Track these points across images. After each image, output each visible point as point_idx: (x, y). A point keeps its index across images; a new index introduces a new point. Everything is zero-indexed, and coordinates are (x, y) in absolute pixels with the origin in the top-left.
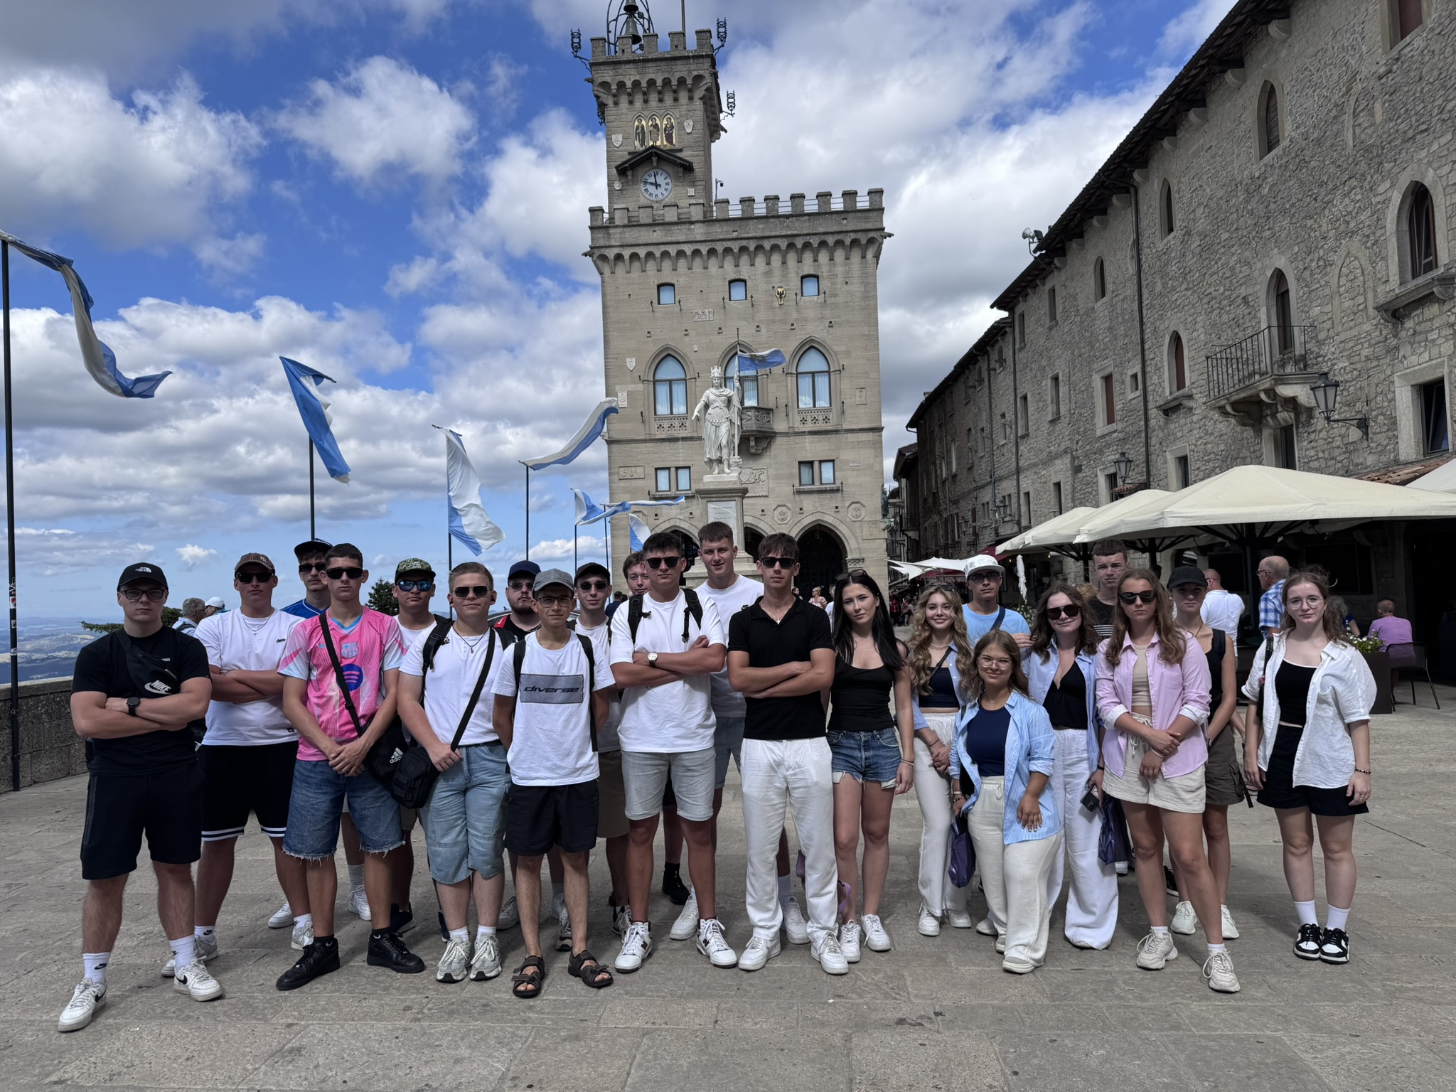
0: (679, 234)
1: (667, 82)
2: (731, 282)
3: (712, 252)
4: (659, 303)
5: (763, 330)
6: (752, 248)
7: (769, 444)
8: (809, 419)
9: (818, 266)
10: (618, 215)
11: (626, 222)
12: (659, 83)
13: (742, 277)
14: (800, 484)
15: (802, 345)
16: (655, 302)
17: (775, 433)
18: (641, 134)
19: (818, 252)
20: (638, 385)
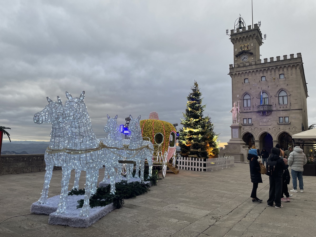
0: (249, 68)
1: (247, 36)
2: (261, 77)
3: (257, 71)
4: (245, 83)
5: (270, 87)
6: (267, 69)
7: (271, 113)
8: (282, 107)
9: (284, 72)
10: (235, 65)
11: (237, 67)
12: (245, 37)
13: (264, 76)
14: (279, 122)
15: (280, 90)
16: (244, 83)
17: (273, 111)
18: (241, 48)
19: (284, 69)
20: (240, 101)
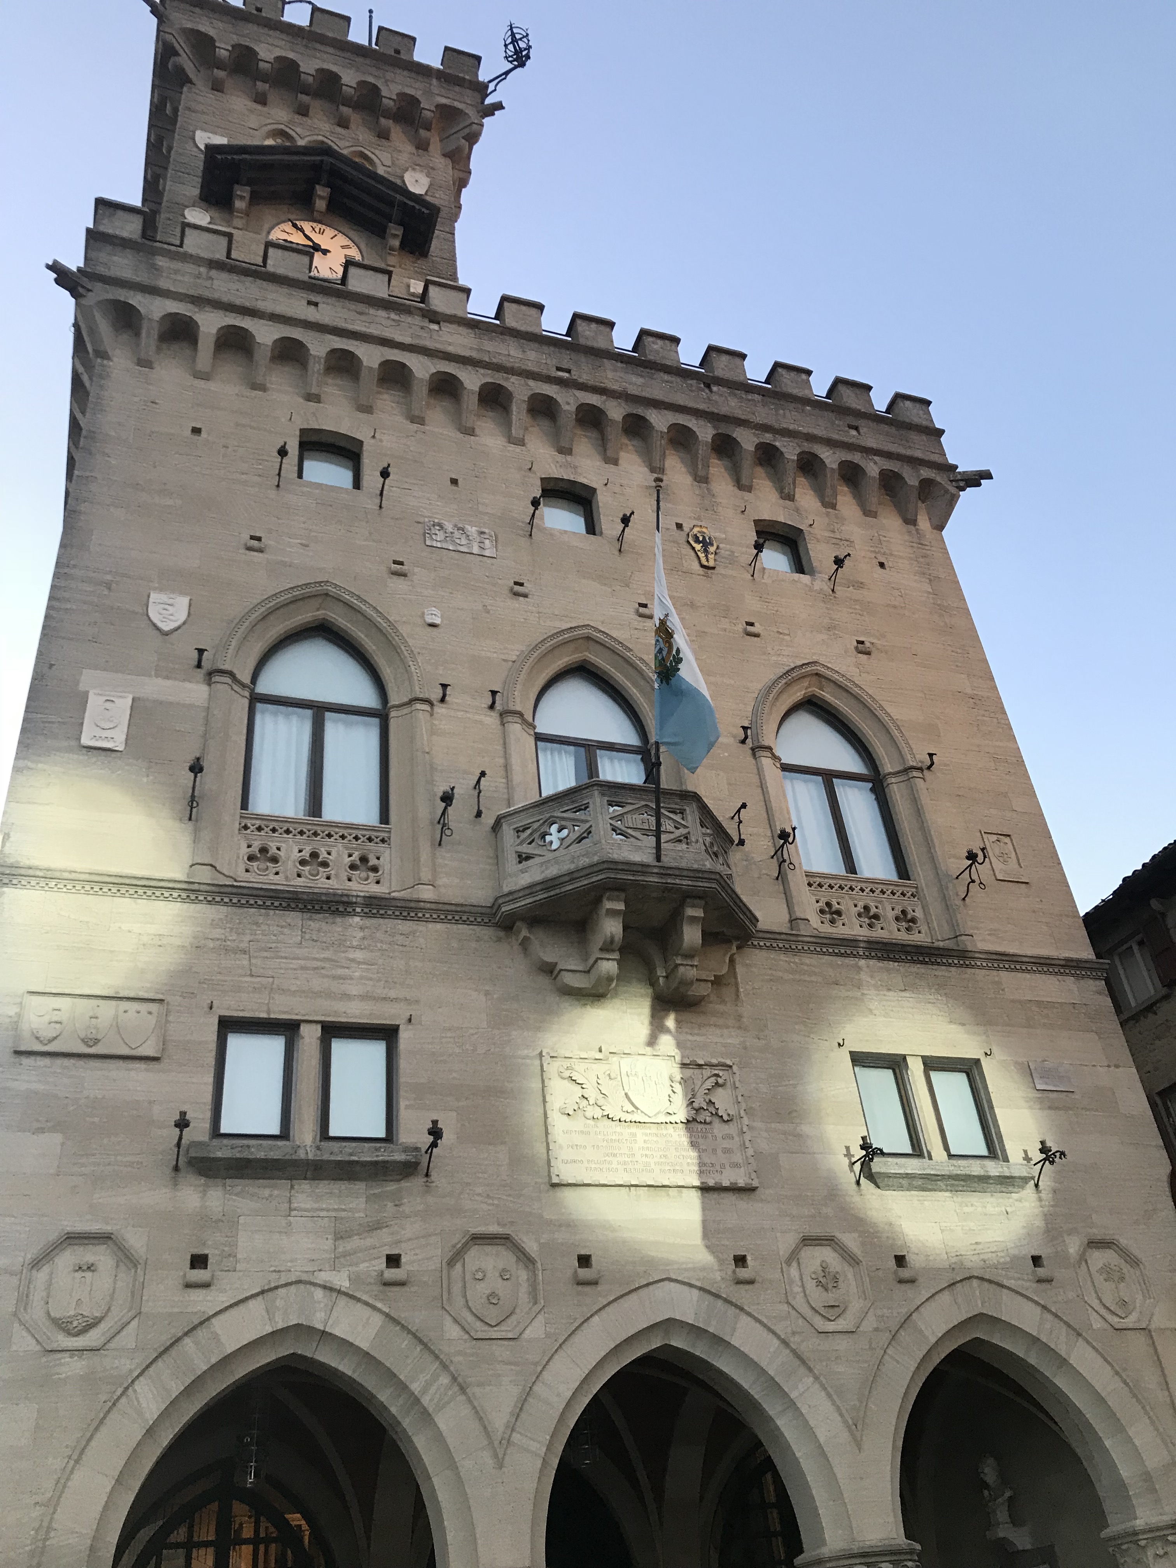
2: (545, 488)
3: (492, 393)
6: (612, 418)
8: (846, 905)
9: (796, 510)
10: (193, 240)
11: (221, 259)
13: (582, 483)
15: (788, 682)
17: (755, 927)
19: (795, 478)
20: (188, 685)
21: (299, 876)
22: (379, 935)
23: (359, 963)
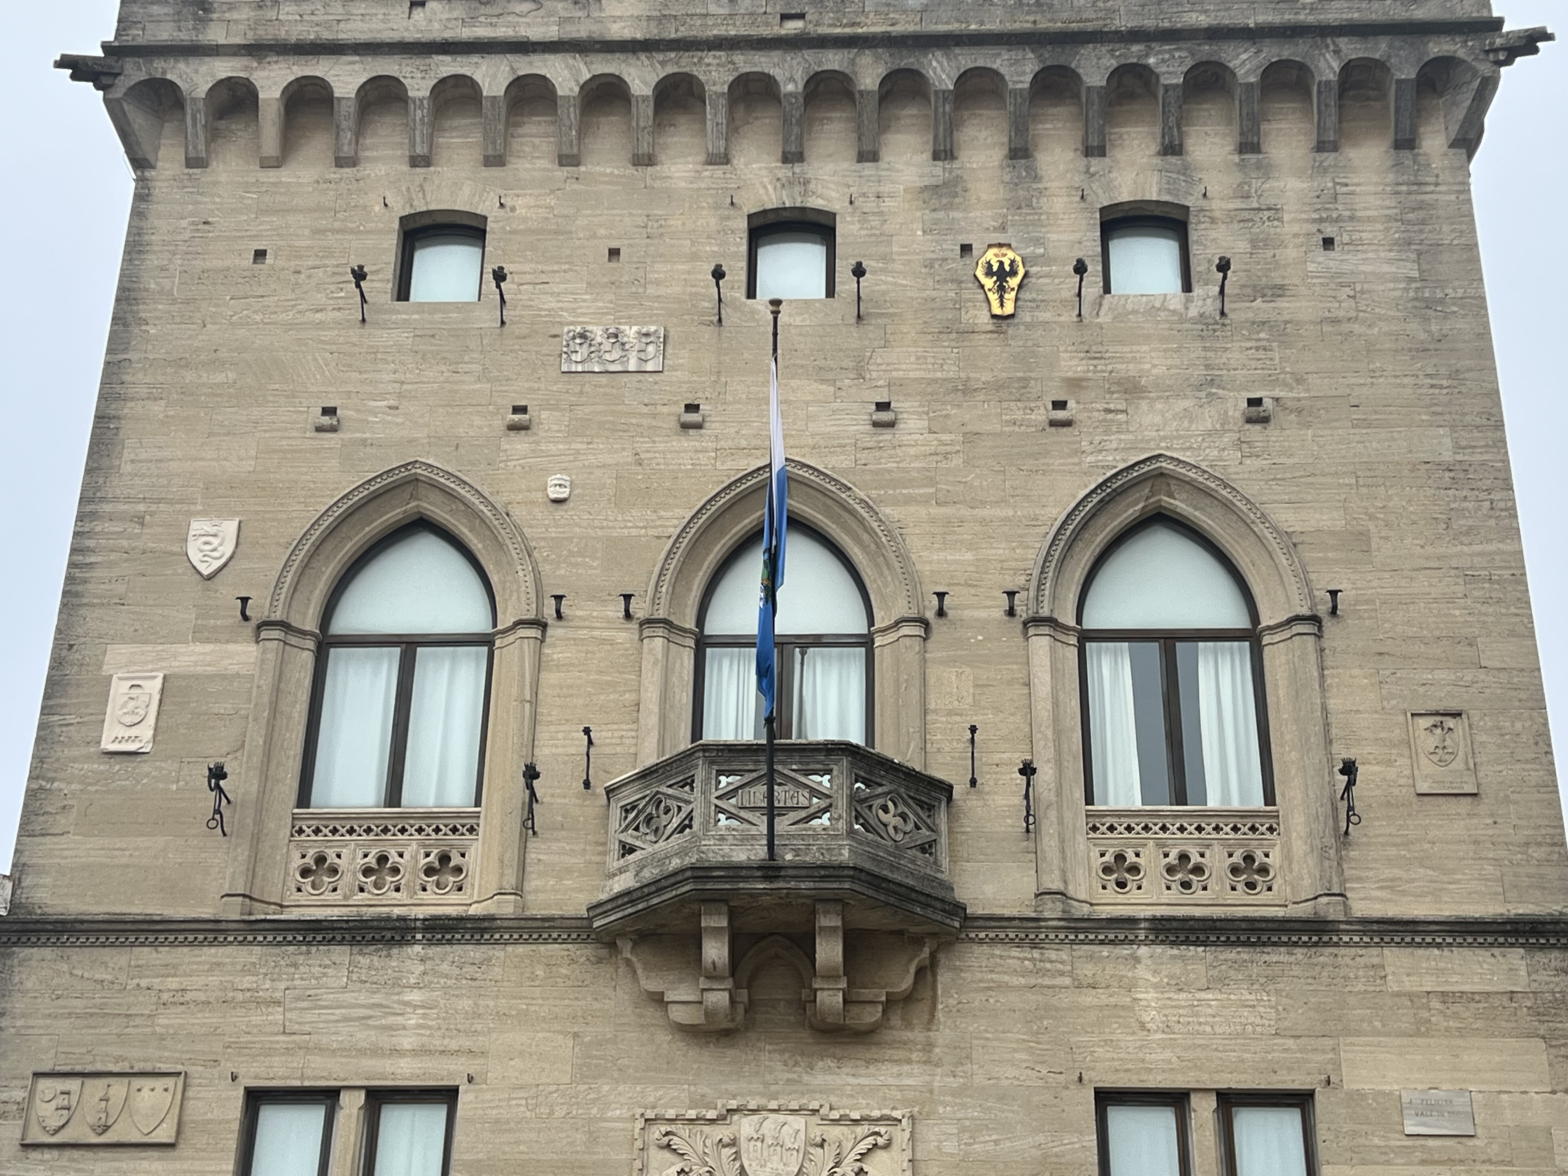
2: (759, 224)
3: (680, 91)
4: (402, 301)
5: (911, 421)
6: (868, 84)
7: (928, 971)
8: (1153, 859)
9: (1185, 170)
13: (816, 206)
15: (1108, 494)
16: (380, 287)
17: (969, 921)
19: (1184, 114)
20: (231, 647)
21: (362, 890)
22: (445, 967)
23: (416, 1007)
